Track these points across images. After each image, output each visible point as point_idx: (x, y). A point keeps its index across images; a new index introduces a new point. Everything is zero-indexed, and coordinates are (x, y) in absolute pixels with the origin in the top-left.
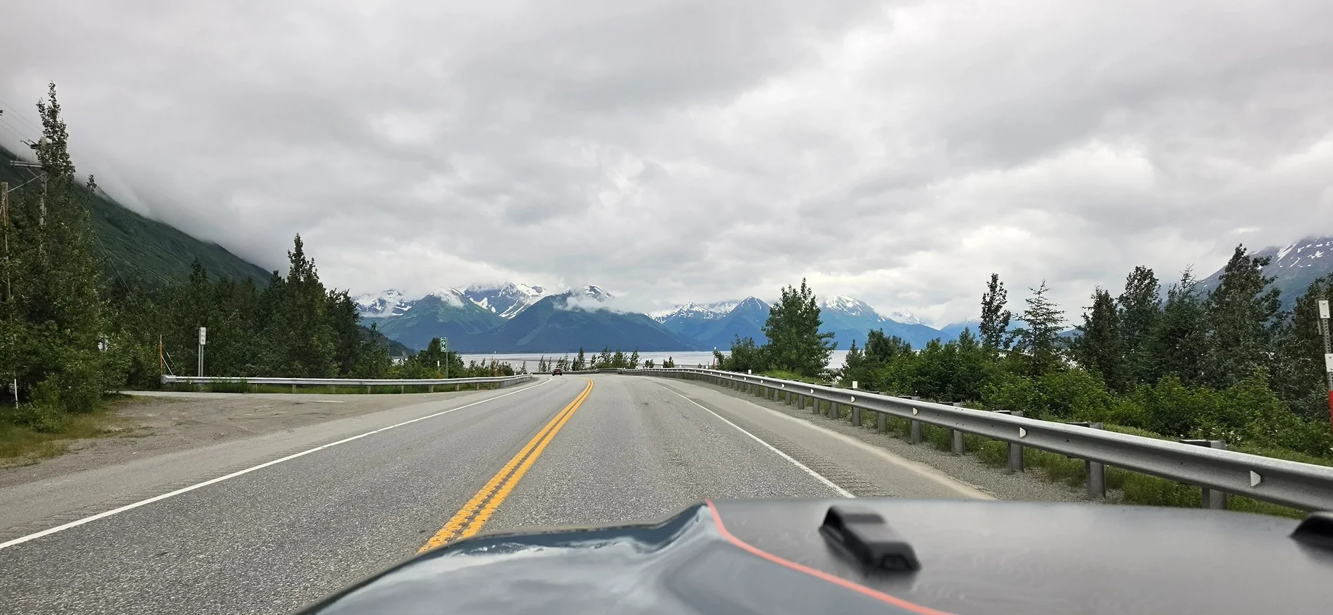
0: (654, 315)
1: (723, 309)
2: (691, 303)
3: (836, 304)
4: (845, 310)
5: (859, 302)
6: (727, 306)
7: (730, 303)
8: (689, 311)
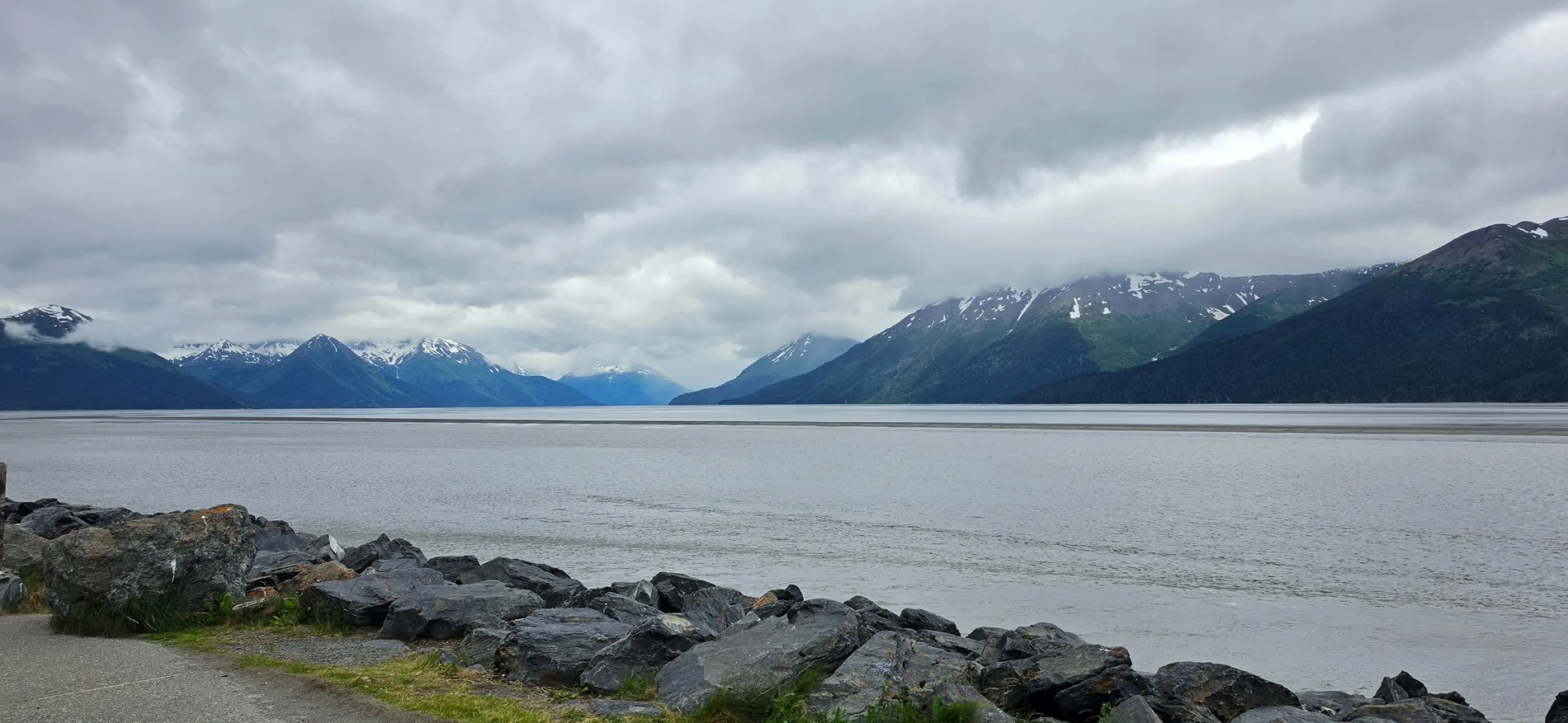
0: (170, 355)
1: (272, 351)
2: (224, 341)
3: (435, 348)
4: (448, 356)
5: (465, 347)
6: (278, 348)
7: (282, 343)
8: (221, 352)
